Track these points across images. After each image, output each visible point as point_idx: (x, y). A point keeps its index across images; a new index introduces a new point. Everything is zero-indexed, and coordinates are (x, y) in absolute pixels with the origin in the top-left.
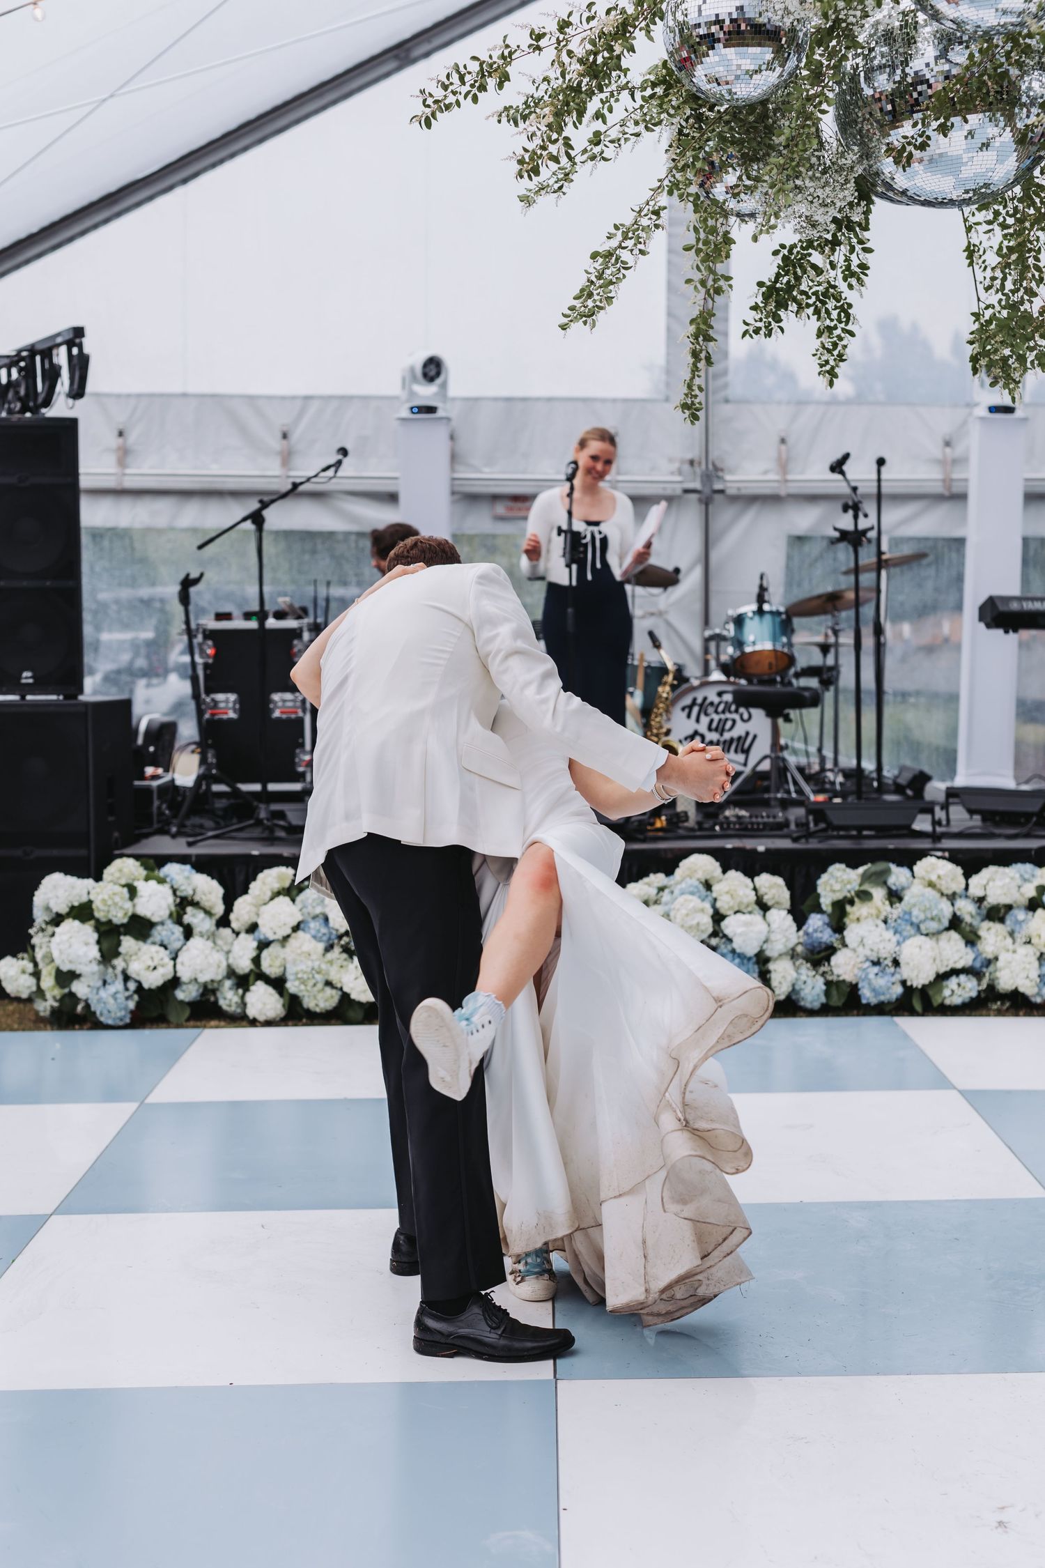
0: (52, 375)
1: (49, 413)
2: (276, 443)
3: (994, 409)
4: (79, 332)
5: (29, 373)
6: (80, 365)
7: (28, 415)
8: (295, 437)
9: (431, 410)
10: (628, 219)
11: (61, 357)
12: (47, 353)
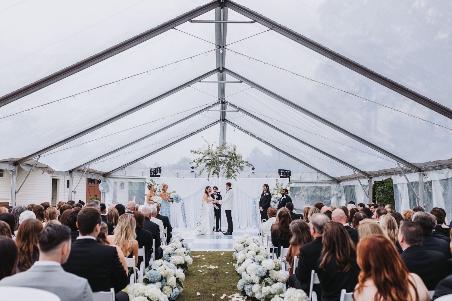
0: (158, 171)
1: (157, 174)
2: (177, 175)
3: (252, 173)
4: (161, 167)
5: (155, 170)
6: (161, 171)
7: (155, 174)
8: (179, 174)
9: (193, 172)
10: (202, 170)
11: (159, 169)
12: (157, 168)
